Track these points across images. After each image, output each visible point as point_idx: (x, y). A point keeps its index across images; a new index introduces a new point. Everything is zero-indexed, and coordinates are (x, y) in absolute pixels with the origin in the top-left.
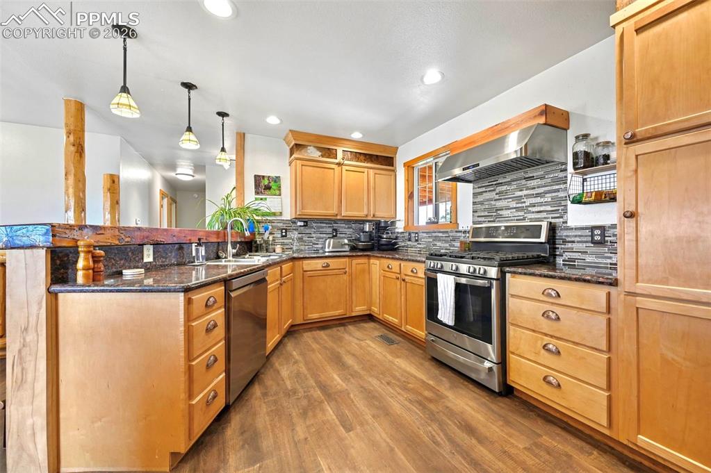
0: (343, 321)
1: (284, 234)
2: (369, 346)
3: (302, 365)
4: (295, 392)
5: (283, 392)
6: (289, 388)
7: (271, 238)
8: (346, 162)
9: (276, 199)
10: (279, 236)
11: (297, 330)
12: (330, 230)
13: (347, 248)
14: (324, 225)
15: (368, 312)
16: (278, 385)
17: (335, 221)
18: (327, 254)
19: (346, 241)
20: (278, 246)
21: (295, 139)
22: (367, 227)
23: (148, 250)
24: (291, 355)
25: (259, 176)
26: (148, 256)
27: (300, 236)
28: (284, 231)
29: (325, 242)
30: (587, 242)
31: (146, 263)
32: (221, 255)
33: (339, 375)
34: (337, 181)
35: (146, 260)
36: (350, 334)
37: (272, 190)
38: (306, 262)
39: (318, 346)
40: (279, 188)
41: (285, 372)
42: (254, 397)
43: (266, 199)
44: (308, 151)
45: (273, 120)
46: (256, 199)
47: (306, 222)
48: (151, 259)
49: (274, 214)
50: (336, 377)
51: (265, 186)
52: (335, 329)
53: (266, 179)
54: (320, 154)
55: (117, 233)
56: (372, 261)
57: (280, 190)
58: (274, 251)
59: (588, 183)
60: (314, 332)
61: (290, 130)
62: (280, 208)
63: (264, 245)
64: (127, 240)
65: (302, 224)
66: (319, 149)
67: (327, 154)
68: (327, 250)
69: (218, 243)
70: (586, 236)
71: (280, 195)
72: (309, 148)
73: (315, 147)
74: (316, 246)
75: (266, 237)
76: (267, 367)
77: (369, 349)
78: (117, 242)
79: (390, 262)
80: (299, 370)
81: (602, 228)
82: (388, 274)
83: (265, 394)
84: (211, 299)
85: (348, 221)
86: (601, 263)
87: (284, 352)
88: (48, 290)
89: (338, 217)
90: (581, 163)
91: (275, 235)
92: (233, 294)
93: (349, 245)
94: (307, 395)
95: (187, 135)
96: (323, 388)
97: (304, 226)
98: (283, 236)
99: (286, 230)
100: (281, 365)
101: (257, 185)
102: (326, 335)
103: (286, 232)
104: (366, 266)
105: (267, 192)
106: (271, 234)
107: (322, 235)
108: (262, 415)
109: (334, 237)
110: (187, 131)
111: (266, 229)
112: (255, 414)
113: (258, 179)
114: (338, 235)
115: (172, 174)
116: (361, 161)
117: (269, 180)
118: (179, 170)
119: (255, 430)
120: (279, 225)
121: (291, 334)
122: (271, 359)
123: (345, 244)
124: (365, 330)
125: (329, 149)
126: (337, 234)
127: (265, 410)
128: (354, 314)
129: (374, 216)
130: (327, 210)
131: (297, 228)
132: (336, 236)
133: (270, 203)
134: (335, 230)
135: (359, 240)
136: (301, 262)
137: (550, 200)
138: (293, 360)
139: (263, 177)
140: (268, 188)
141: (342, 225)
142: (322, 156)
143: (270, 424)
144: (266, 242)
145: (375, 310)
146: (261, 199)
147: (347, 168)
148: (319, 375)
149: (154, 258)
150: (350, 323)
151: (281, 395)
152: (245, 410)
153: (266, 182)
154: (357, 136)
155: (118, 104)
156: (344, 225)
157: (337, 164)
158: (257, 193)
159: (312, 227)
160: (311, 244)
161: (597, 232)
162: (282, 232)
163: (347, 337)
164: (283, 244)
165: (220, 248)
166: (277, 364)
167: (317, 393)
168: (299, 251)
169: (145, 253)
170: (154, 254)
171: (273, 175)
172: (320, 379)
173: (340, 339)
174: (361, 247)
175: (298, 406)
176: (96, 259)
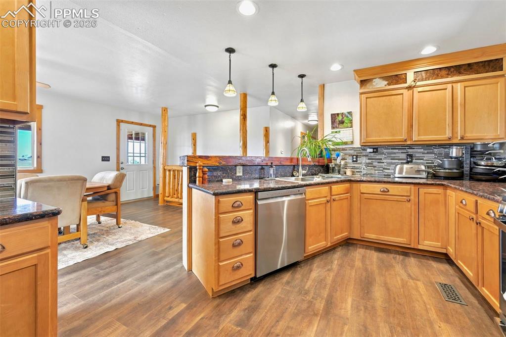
0: (406, 251)
1: (355, 159)
2: (417, 289)
3: (332, 274)
4: (307, 293)
5: (299, 288)
6: (306, 287)
7: (343, 162)
8: (418, 83)
9: (349, 131)
10: (351, 161)
11: (355, 244)
12: (404, 156)
13: (424, 175)
14: (397, 151)
15: (444, 251)
16: (302, 280)
17: (410, 147)
18: (397, 180)
19: (423, 168)
20: (349, 170)
21: (359, 77)
22: (454, 152)
23: (240, 169)
24: (332, 262)
25: (334, 114)
26: (239, 172)
27: (370, 161)
28: (355, 157)
29: (395, 167)
31: (238, 176)
32: (294, 174)
33: (353, 300)
34: (406, 105)
35: (238, 174)
36: (405, 267)
37: (345, 124)
38: (363, 185)
39: (360, 265)
40: (351, 122)
41: (314, 275)
42: (281, 281)
43: (340, 132)
44: (373, 83)
45: (336, 67)
46: (332, 133)
47: (377, 149)
48: (241, 174)
49: (346, 143)
50: (350, 301)
51: (339, 121)
52: (392, 256)
53: (340, 116)
54: (386, 83)
55: (218, 160)
56: (449, 192)
57: (351, 123)
58: (345, 174)
60: (368, 251)
61: (354, 71)
62: (352, 138)
63: (336, 168)
64: (223, 163)
65: (371, 150)
66: (384, 78)
67: (394, 81)
68: (397, 175)
69: (294, 166)
71: (352, 127)
72: (374, 80)
73: (380, 78)
74: (386, 171)
75: (338, 161)
76: (307, 264)
77: (414, 292)
78: (218, 164)
79: (466, 196)
80: (325, 278)
82: (462, 211)
83: (288, 283)
84: (238, 203)
85: (428, 146)
87: (329, 258)
88: (188, 185)
89: (409, 143)
91: (347, 161)
92: (259, 202)
93: (426, 171)
94: (312, 302)
95: (273, 98)
96: (330, 304)
97: (374, 152)
98: (353, 161)
99: (357, 156)
100: (318, 267)
101: (333, 122)
102: (378, 258)
103: (357, 158)
104: (441, 198)
105: (341, 126)
106: (343, 159)
107: (393, 161)
108: (273, 296)
109: (408, 162)
110: (272, 94)
111: (338, 155)
112: (269, 293)
113: (334, 116)
114: (414, 161)
115: (306, 122)
116: (442, 77)
117: (342, 116)
118: (310, 119)
119: (260, 304)
120: (350, 152)
121: (348, 246)
122: (315, 259)
123: (423, 171)
124: (428, 270)
125: (397, 75)
126: (412, 160)
127: (278, 293)
128: (420, 247)
129: (462, 138)
130: (393, 135)
131: (367, 154)
132: (411, 162)
133: (344, 135)
134: (411, 156)
135: (441, 166)
136: (359, 185)
138: (330, 267)
139: (338, 114)
140: (342, 122)
141: (419, 151)
142: (389, 84)
143: (270, 306)
144: (339, 166)
145: (451, 251)
146: (336, 132)
147: (420, 89)
148: (337, 290)
149: (243, 174)
150: (415, 256)
151: (296, 290)
152: (268, 287)
153: (340, 118)
154: (429, 50)
155: (229, 90)
156: (422, 150)
157: (407, 88)
158: (333, 128)
159: (383, 154)
160: (382, 169)
162: (353, 158)
163: (398, 268)
164: (354, 168)
165: (296, 169)
166: (315, 265)
167: (320, 305)
168: (366, 174)
169: (238, 170)
170: (243, 172)
171: (345, 111)
172: (334, 294)
173: (389, 267)
174: (442, 175)
175: (297, 306)
176: (204, 173)
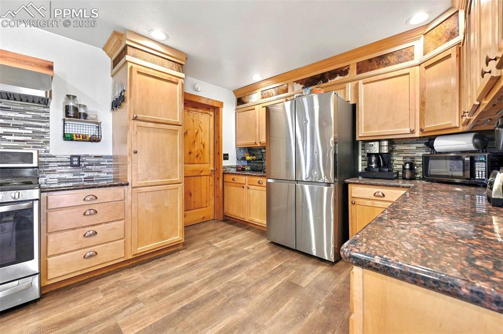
30: (67, 166)
59: (68, 127)
70: (67, 162)
81: (79, 157)
86: (77, 179)
90: (71, 113)
137: (31, 132)
161: (76, 159)
